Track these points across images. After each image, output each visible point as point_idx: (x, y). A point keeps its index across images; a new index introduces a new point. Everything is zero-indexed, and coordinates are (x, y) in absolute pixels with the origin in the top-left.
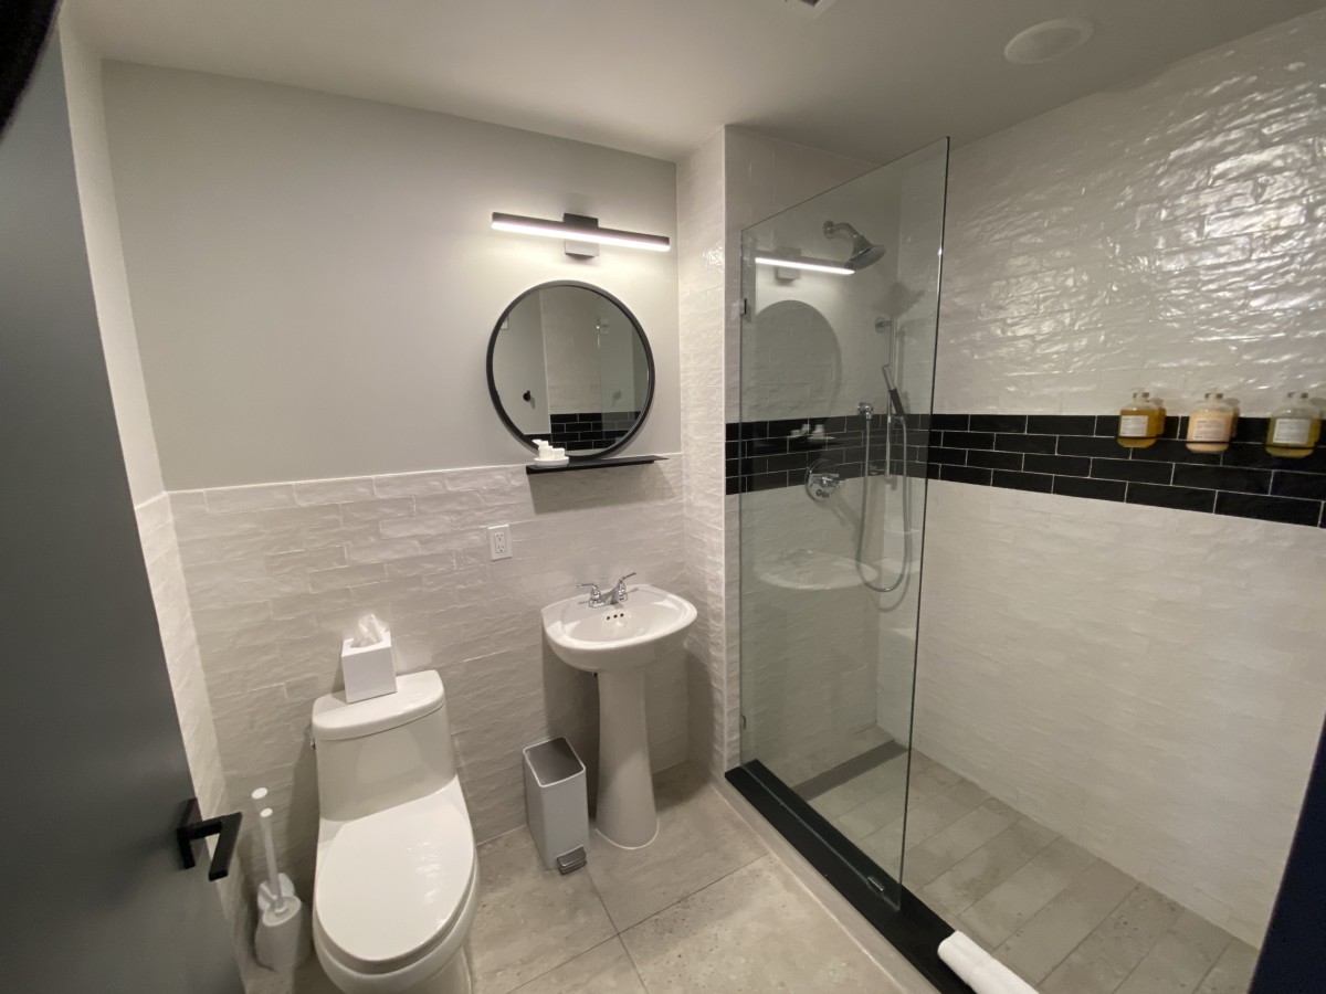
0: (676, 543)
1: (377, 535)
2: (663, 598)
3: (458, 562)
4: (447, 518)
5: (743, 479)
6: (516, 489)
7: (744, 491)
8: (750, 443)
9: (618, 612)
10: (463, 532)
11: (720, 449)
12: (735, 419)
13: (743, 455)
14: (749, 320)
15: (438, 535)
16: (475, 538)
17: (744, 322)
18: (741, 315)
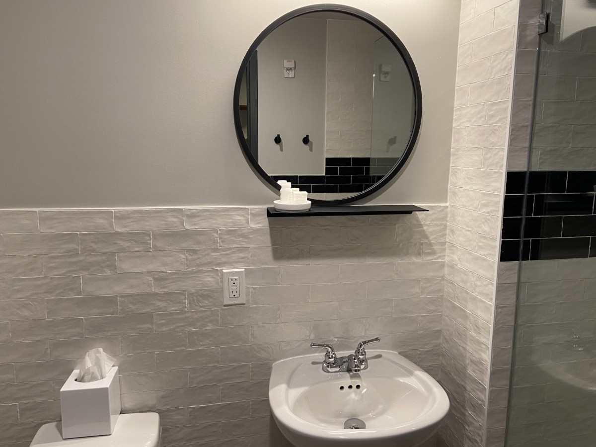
0: (432, 308)
1: (113, 267)
2: (411, 373)
3: (189, 303)
4: (183, 257)
5: (526, 243)
6: (255, 231)
7: (525, 258)
8: (540, 199)
9: (355, 382)
10: (197, 272)
11: (497, 203)
12: (521, 167)
13: (529, 213)
14: (551, 41)
15: (174, 273)
16: (209, 279)
17: (544, 43)
18: (540, 35)
